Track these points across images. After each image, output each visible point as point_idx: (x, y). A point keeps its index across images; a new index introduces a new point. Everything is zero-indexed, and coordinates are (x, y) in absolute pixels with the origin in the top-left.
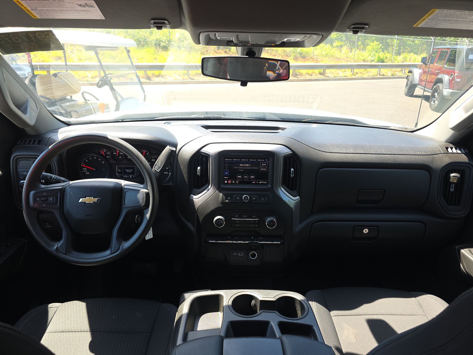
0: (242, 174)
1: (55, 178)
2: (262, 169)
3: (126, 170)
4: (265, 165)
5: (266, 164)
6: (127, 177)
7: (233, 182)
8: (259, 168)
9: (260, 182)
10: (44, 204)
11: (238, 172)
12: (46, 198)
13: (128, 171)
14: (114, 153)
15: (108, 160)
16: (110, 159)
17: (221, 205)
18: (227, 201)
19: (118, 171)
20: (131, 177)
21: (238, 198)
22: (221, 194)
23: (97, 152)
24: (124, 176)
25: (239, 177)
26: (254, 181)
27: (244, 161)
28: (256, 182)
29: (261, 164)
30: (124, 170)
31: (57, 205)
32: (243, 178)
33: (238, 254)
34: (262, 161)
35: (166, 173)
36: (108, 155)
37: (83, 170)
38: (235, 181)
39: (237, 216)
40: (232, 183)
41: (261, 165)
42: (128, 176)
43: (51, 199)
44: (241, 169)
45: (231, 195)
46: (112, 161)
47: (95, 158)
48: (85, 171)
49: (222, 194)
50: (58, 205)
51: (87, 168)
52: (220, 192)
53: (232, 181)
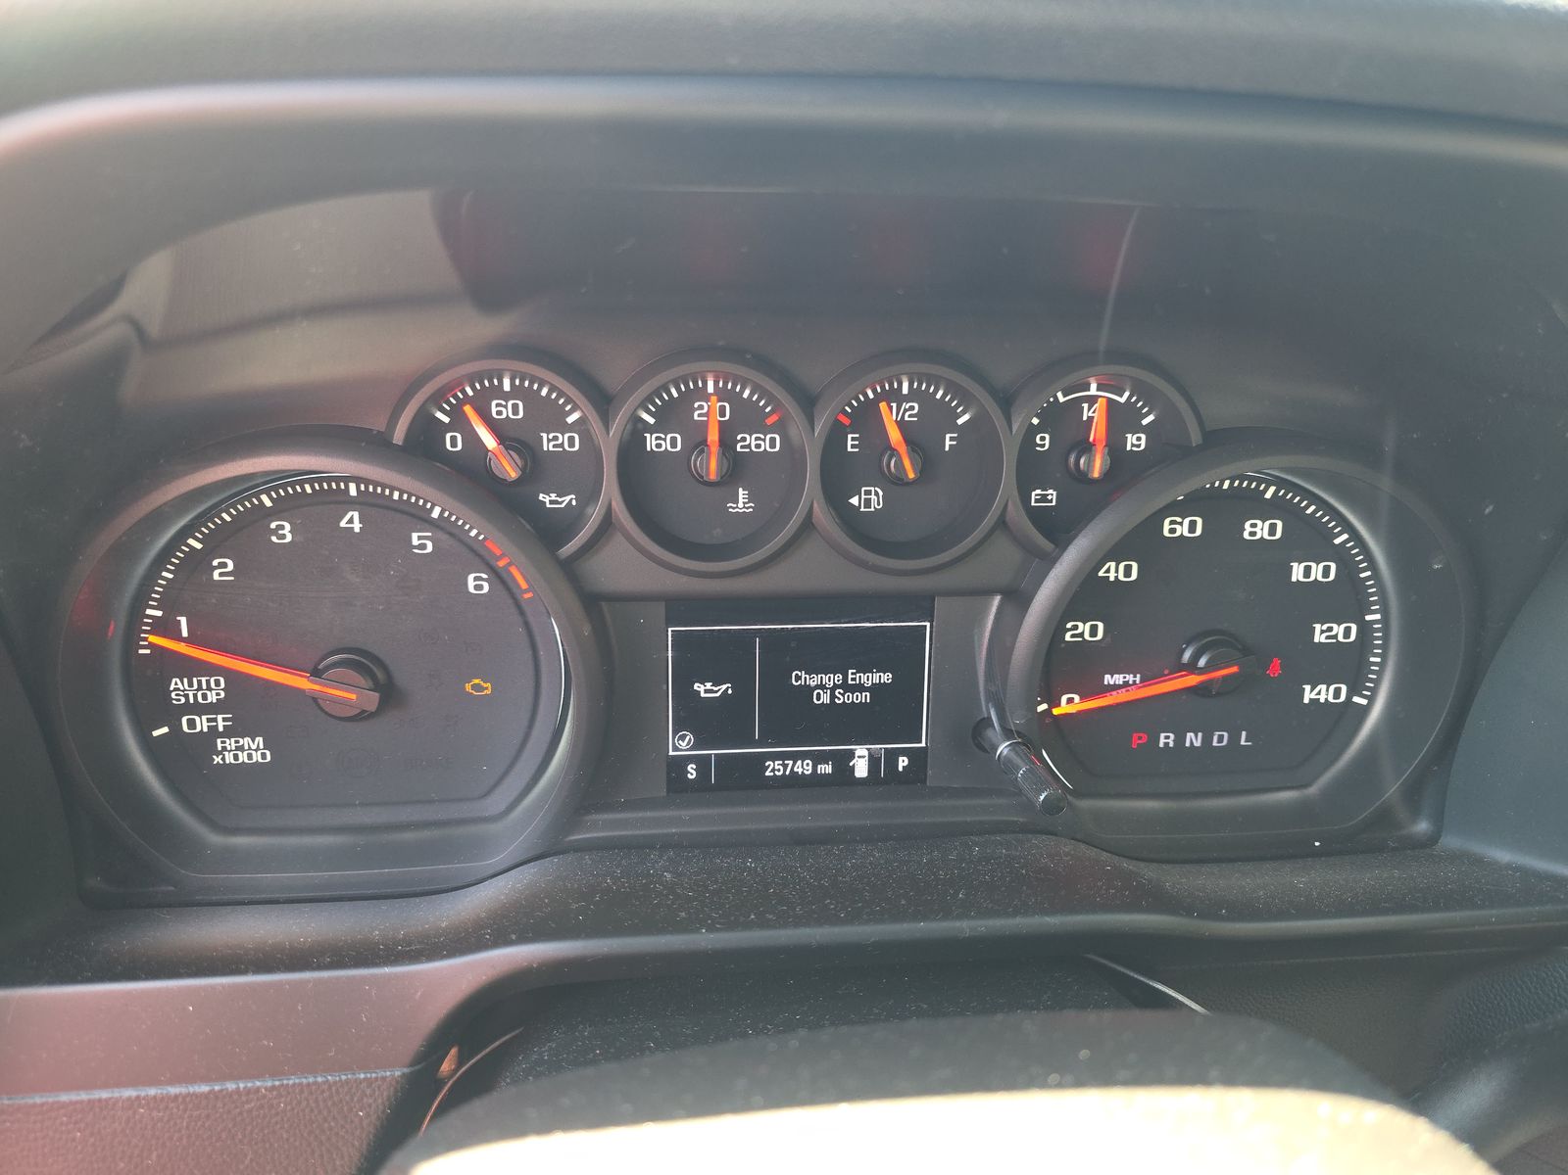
3: (801, 678)
6: (804, 768)
13: (823, 686)
14: (651, 442)
15: (575, 542)
16: (607, 523)
20: (861, 769)
23: (399, 436)
24: (774, 768)
30: (776, 677)
35: (1324, 693)
36: (553, 471)
37: (172, 714)
42: (818, 758)
46: (628, 566)
47: (353, 521)
48: (202, 724)
51: (229, 674)
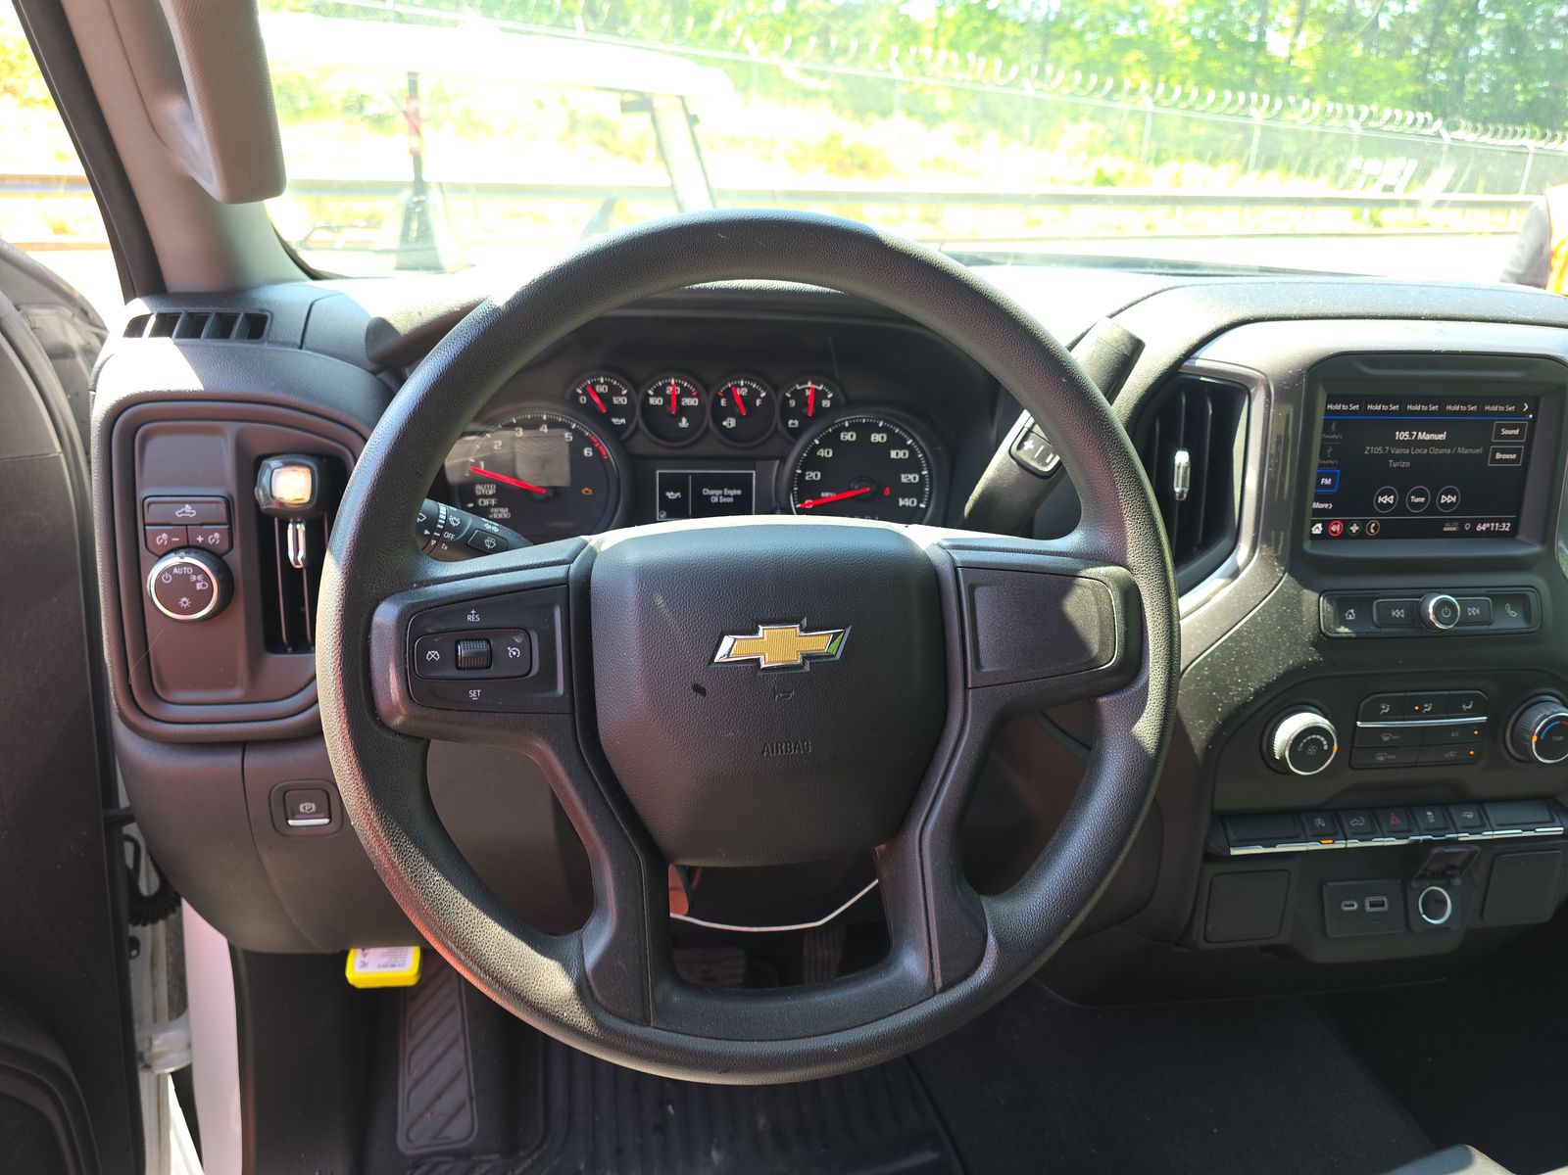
0: (1402, 483)
1: (451, 519)
2: (1498, 456)
3: (706, 492)
4: (1517, 432)
5: (1521, 427)
7: (1354, 528)
8: (1486, 451)
9: (1479, 528)
10: (474, 682)
11: (1380, 475)
12: (482, 647)
13: (715, 496)
14: (652, 401)
15: (625, 436)
16: (637, 429)
17: (1314, 656)
18: (1343, 630)
19: (663, 498)
21: (1398, 613)
22: (1310, 596)
25: (1385, 499)
26: (1451, 522)
27: (1421, 412)
28: (1462, 523)
29: (1500, 427)
31: (555, 687)
32: (1400, 507)
33: (1362, 906)
34: (1505, 414)
36: (618, 411)
37: (475, 498)
38: (1363, 524)
39: (1385, 709)
40: (1345, 535)
41: (1499, 435)
43: (513, 652)
44: (1397, 458)
45: (1361, 602)
46: (644, 444)
48: (486, 502)
49: (1316, 595)
50: (561, 689)
52: (1305, 583)
53: (1346, 525)
